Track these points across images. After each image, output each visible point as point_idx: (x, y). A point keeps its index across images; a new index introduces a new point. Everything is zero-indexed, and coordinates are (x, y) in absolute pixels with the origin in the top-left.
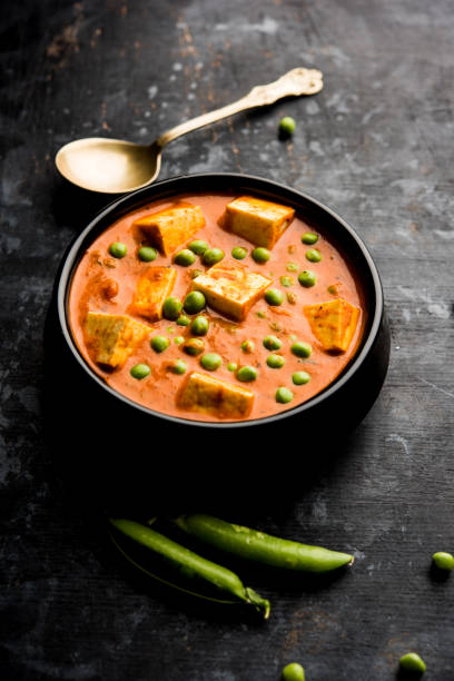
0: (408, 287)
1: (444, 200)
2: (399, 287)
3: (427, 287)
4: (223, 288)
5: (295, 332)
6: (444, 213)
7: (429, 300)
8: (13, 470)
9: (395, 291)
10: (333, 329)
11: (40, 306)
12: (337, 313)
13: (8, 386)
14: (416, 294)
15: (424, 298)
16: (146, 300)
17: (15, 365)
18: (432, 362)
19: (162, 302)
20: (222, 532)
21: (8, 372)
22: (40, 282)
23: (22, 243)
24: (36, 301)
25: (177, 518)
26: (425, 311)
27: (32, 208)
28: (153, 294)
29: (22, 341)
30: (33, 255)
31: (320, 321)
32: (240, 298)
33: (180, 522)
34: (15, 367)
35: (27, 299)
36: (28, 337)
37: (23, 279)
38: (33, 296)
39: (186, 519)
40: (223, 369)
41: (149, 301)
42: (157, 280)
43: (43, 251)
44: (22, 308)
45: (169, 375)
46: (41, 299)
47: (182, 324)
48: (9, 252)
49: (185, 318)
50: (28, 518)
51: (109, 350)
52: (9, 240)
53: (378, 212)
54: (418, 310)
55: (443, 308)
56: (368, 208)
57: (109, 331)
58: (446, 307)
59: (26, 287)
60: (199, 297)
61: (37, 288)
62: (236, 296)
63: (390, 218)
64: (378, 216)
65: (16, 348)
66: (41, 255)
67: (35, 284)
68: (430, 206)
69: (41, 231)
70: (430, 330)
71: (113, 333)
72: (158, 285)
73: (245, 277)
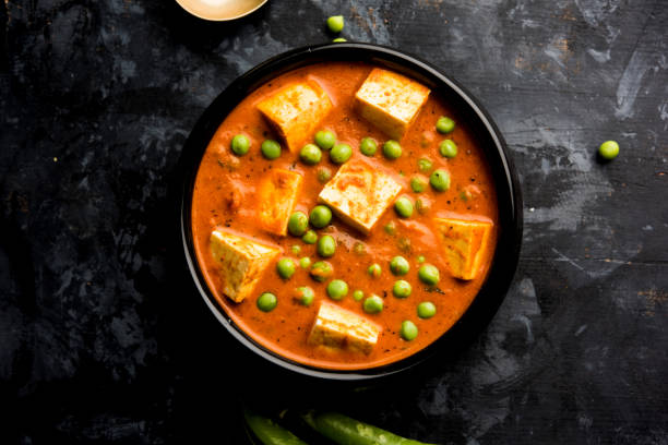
0: (552, 130)
1: (605, 4)
2: (541, 129)
3: (570, 130)
4: (351, 204)
5: (422, 254)
6: (602, 24)
7: (571, 147)
8: (150, 351)
9: (537, 136)
10: (462, 257)
11: (162, 153)
12: (467, 241)
13: (138, 255)
14: (557, 139)
15: (566, 144)
16: (270, 212)
17: (142, 228)
18: (565, 227)
19: (287, 219)
20: (348, 431)
21: (136, 238)
22: (160, 123)
23: (137, 69)
24: (159, 147)
25: (306, 413)
26: (565, 161)
27: (144, 18)
28: (278, 205)
29: (147, 198)
30: (152, 85)
31: (450, 242)
32: (368, 219)
33: (309, 419)
34: (142, 231)
35: (148, 145)
36: (153, 193)
37: (143, 119)
38: (154, 141)
39: (315, 417)
40: (349, 301)
41: (274, 215)
42: (281, 187)
43: (161, 79)
44: (144, 158)
45: (296, 307)
46: (163, 144)
47: (307, 243)
48: (125, 81)
49: (311, 236)
50: (169, 402)
51: (235, 286)
52: (124, 64)
53: (528, 23)
54: (558, 160)
55: (585, 158)
56: (518, 15)
57: (233, 265)
58: (588, 156)
59: (147, 128)
60: (324, 213)
61: (158, 130)
62: (363, 216)
63: (540, 30)
64: (527, 28)
65: (142, 209)
66: (159, 85)
67: (156, 125)
68: (588, 14)
69: (156, 51)
70: (569, 186)
71: (237, 270)
72: (284, 194)
73: (374, 182)
